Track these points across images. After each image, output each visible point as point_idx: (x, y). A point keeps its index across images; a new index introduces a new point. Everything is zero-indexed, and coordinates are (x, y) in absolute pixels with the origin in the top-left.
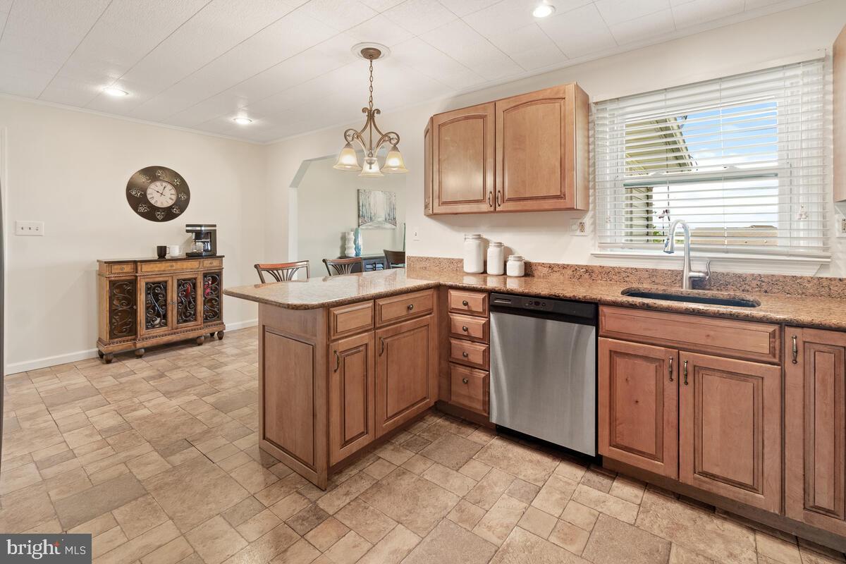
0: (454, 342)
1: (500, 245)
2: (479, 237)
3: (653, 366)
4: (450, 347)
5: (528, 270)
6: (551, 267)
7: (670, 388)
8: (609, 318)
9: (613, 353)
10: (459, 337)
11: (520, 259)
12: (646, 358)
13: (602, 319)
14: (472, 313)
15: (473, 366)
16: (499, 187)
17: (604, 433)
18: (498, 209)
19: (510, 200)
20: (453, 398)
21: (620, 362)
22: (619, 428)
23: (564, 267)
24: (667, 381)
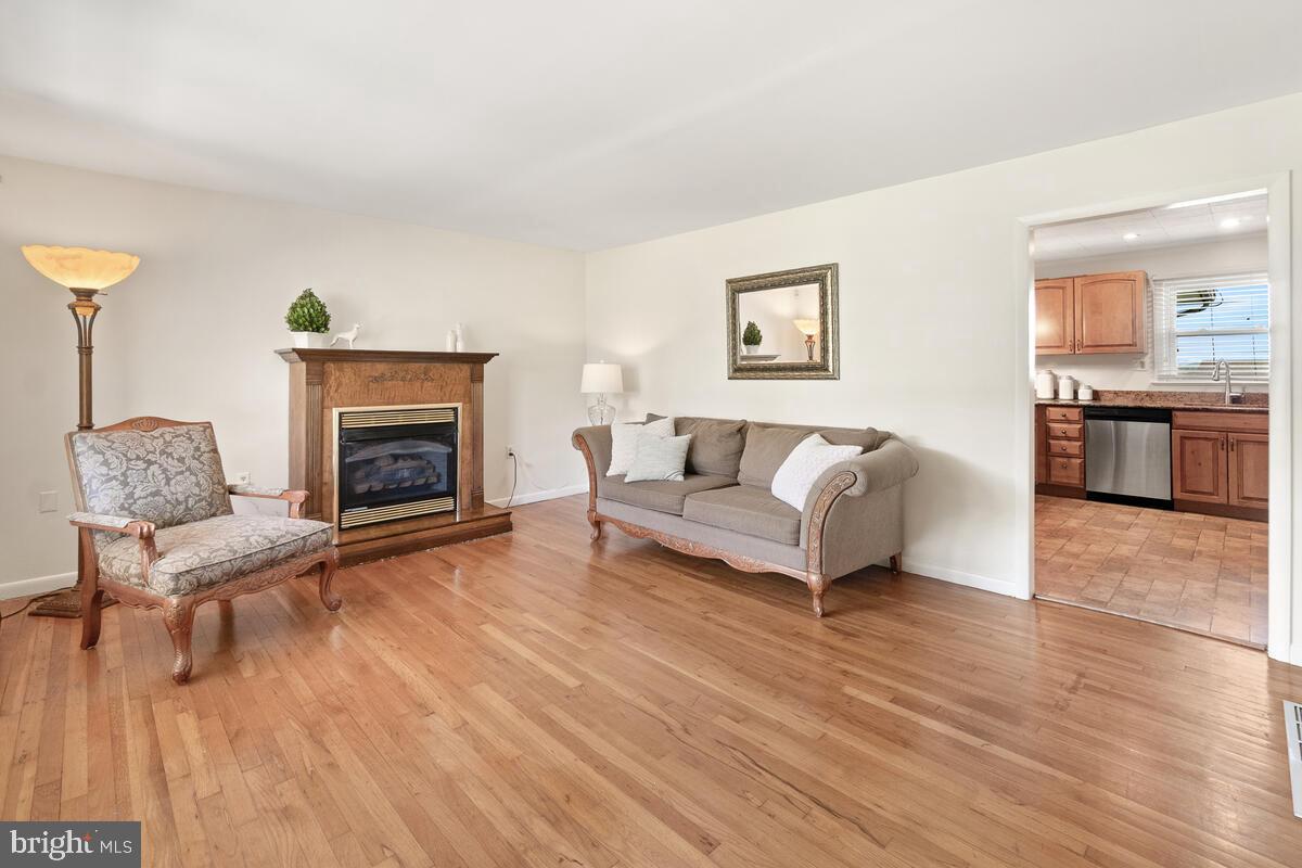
0: (1052, 442)
1: (1071, 378)
2: (1051, 373)
3: (1210, 443)
4: (1048, 446)
5: (1096, 395)
6: (1115, 393)
7: (1222, 454)
8: (1179, 418)
9: (1183, 438)
10: (1057, 438)
11: (1090, 387)
12: (1206, 439)
13: (1174, 419)
14: (1069, 422)
15: (1069, 456)
16: (1078, 337)
17: (1177, 485)
18: (1077, 352)
19: (1088, 346)
20: (1053, 479)
21: (1188, 443)
22: (1188, 481)
23: (1128, 393)
24: (1220, 451)
